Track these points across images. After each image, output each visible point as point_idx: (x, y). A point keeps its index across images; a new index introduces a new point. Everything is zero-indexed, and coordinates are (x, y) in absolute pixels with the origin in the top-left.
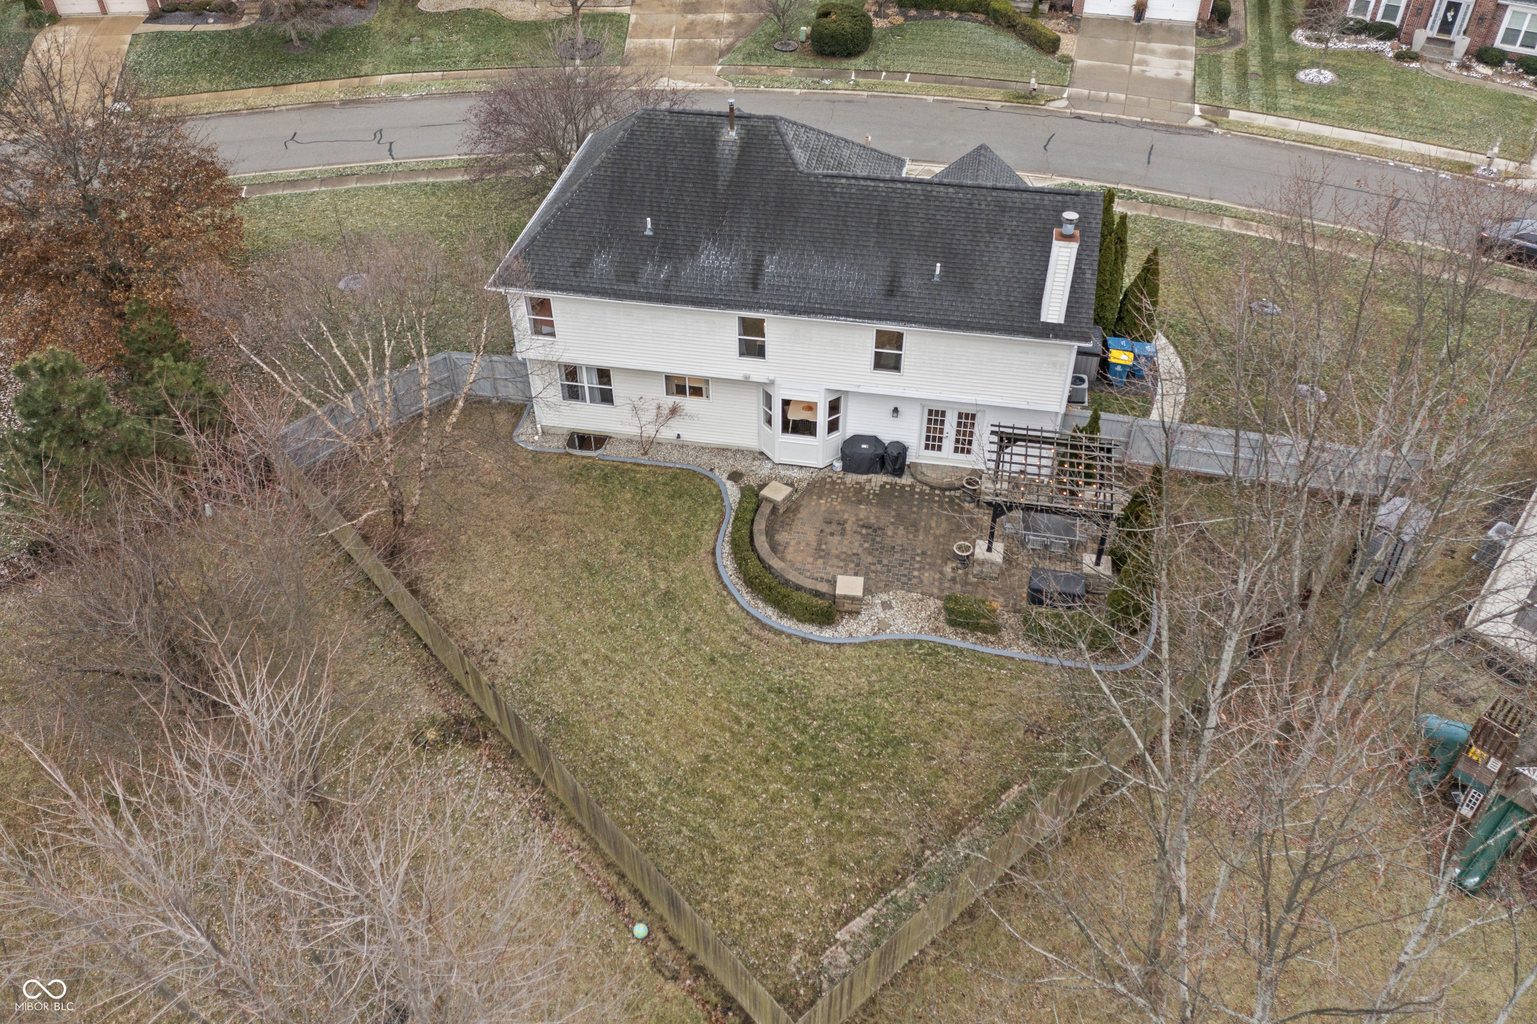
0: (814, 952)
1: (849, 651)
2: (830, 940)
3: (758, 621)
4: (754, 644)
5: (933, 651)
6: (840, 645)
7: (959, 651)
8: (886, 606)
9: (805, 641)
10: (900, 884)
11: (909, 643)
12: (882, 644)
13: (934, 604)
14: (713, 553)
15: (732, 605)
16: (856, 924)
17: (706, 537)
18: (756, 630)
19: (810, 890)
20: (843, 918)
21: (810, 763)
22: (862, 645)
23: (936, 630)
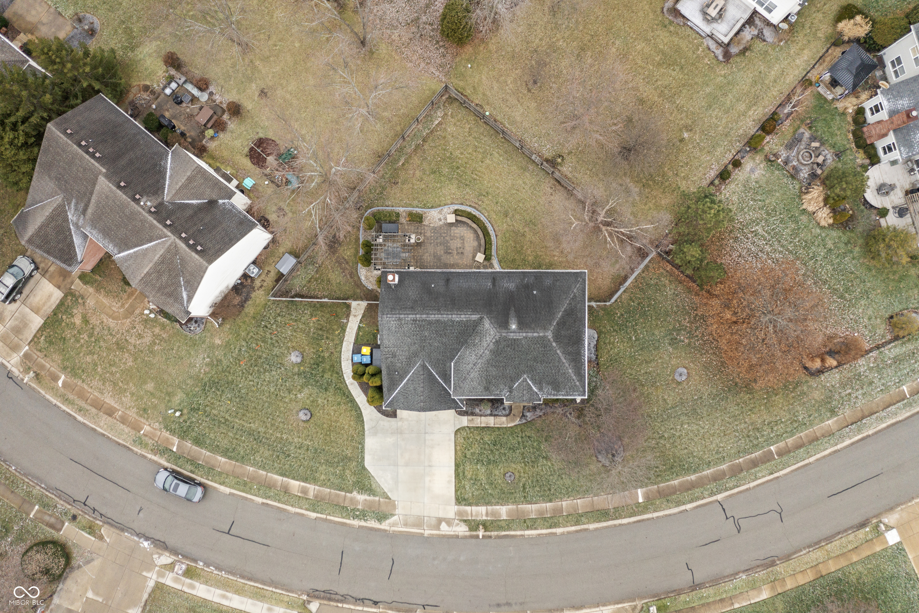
0: (446, 114)
1: (449, 202)
2: (443, 117)
3: (477, 210)
4: (477, 201)
5: (425, 206)
6: (452, 204)
7: (417, 207)
8: (440, 220)
9: (462, 204)
10: (427, 134)
11: (432, 207)
12: (440, 206)
13: (426, 222)
14: (496, 236)
15: (486, 215)
16: (437, 122)
17: (500, 242)
18: (477, 206)
19: (449, 130)
20: (440, 124)
21: (454, 163)
22: (445, 205)
23: (425, 213)
